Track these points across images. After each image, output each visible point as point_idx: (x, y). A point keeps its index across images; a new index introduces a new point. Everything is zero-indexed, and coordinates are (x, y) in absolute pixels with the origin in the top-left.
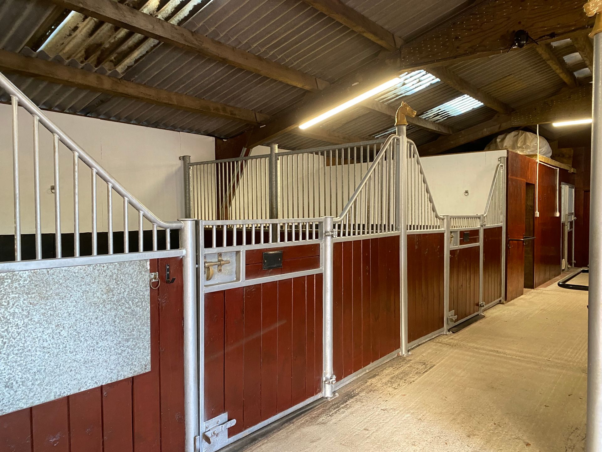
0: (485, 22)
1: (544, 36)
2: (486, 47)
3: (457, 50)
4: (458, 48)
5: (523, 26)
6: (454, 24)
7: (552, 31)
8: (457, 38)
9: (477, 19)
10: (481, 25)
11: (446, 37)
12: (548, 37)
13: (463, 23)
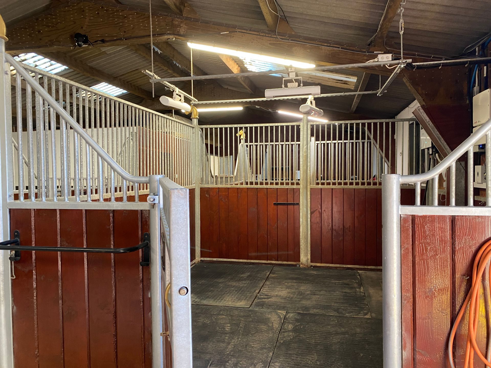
0: (58, 23)
1: (98, 41)
2: (60, 43)
3: (40, 41)
4: (41, 39)
5: (84, 30)
6: (37, 19)
7: (103, 38)
8: (39, 32)
9: (54, 19)
10: (56, 25)
11: (32, 29)
12: (101, 42)
13: (43, 20)
